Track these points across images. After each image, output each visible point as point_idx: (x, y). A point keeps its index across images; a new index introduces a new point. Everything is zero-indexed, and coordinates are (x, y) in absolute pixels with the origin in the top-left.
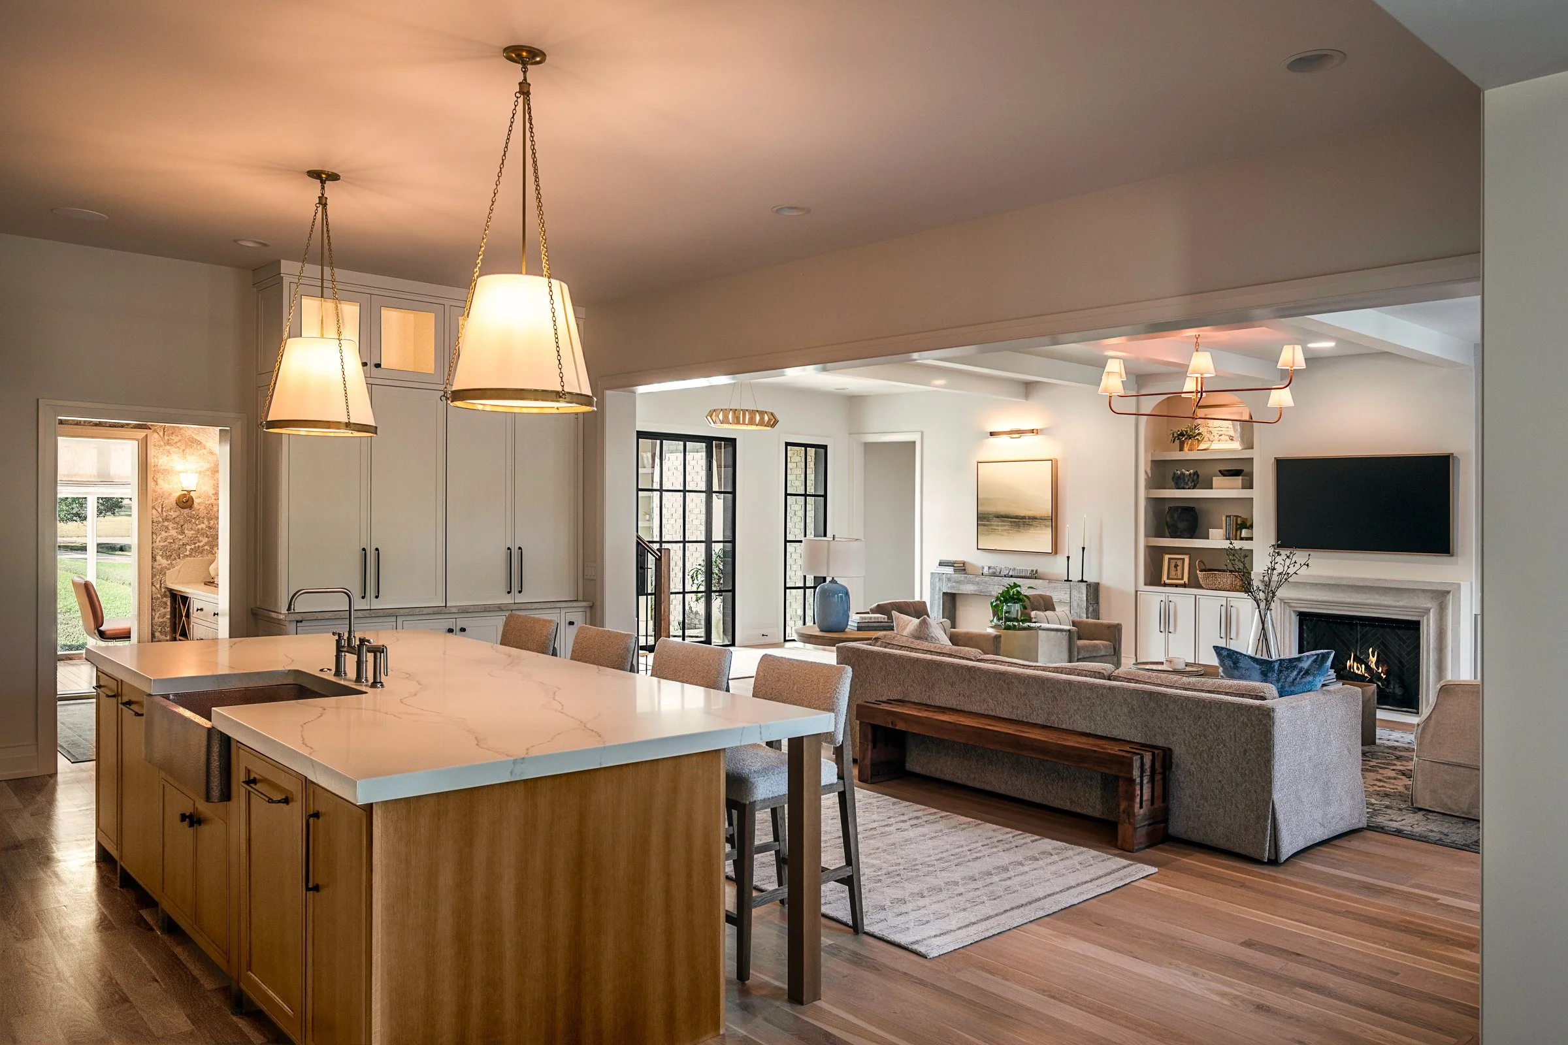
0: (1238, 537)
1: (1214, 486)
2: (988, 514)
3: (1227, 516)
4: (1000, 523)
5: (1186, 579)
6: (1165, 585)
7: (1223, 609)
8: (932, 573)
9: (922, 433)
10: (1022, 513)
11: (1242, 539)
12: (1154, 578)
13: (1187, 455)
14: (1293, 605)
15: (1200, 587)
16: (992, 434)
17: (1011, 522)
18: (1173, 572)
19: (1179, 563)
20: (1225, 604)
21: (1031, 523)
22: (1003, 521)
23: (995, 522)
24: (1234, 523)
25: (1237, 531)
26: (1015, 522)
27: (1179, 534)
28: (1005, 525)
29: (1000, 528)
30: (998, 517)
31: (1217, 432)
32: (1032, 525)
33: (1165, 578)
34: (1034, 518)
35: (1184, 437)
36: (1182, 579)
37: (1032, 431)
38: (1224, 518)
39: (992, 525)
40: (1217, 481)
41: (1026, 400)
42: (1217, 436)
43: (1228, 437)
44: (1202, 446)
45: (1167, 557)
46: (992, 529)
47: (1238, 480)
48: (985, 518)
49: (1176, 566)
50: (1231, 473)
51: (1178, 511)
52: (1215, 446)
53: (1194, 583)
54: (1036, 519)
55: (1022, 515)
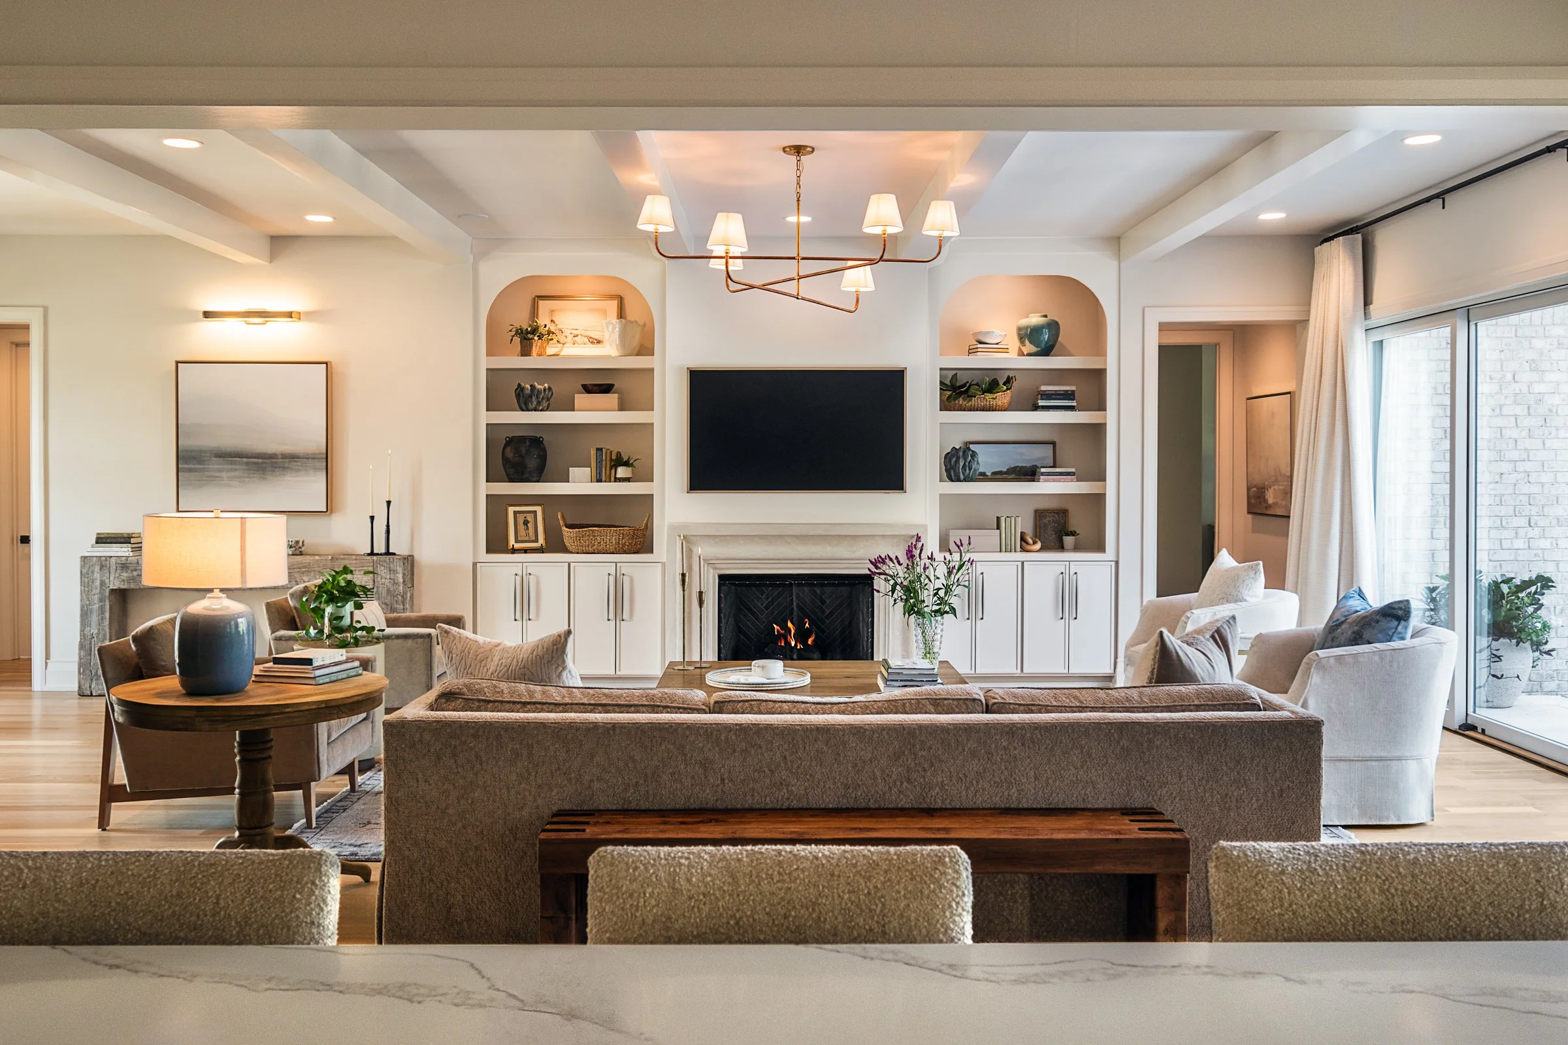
0: (613, 479)
1: (576, 408)
2: (202, 451)
3: (597, 449)
4: (226, 467)
5: (541, 540)
6: (514, 551)
7: (612, 579)
8: (84, 558)
9: (46, 309)
10: (271, 447)
11: (617, 480)
12: (496, 543)
13: (532, 362)
14: (718, 566)
15: (565, 550)
16: (207, 315)
17: (247, 463)
18: (522, 531)
19: (530, 518)
20: (613, 572)
21: (286, 465)
22: (232, 463)
23: (215, 465)
24: (608, 458)
25: (611, 469)
26: (255, 463)
27: (526, 475)
28: (236, 470)
29: (224, 474)
30: (220, 457)
31: (570, 331)
32: (288, 468)
33: (512, 541)
34: (293, 458)
35: (527, 337)
36: (536, 540)
37: (289, 315)
38: (593, 452)
39: (208, 470)
40: (581, 399)
41: (271, 262)
42: (570, 337)
43: (586, 340)
44: (550, 350)
45: (511, 510)
46: (208, 477)
47: (612, 399)
48: (195, 458)
49: (526, 523)
50: (602, 388)
51: (525, 442)
52: (569, 351)
53: (555, 545)
54: (298, 457)
55: (270, 451)
